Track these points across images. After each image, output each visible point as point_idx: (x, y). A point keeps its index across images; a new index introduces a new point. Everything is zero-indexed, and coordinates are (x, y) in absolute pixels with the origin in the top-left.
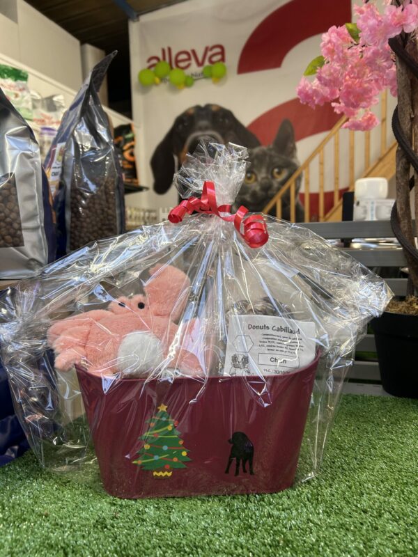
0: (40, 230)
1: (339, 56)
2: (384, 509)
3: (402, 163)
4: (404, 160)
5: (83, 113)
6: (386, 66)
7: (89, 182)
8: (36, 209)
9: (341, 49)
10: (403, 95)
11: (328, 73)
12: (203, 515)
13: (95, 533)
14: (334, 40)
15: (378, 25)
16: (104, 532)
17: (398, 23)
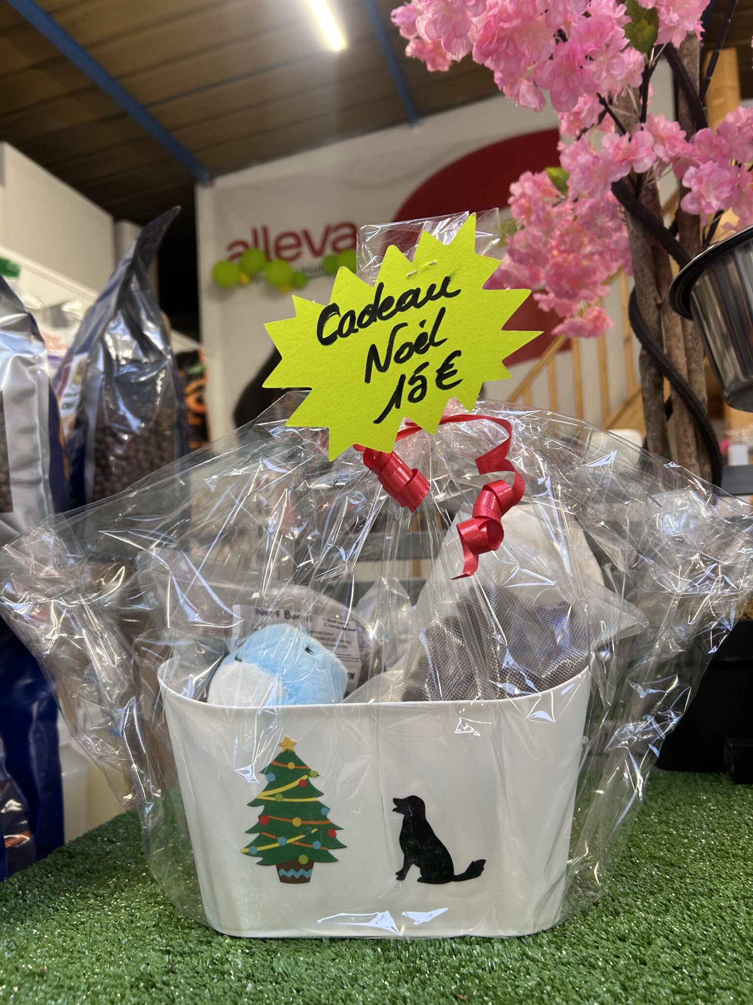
0: (42, 485)
1: (538, 216)
2: (656, 934)
3: (650, 375)
4: (653, 370)
5: (120, 304)
6: (611, 228)
7: (129, 416)
8: (35, 449)
9: (541, 204)
10: (642, 270)
11: (523, 243)
12: (334, 960)
13: (134, 996)
14: (529, 191)
15: (593, 163)
16: (150, 994)
17: (623, 160)
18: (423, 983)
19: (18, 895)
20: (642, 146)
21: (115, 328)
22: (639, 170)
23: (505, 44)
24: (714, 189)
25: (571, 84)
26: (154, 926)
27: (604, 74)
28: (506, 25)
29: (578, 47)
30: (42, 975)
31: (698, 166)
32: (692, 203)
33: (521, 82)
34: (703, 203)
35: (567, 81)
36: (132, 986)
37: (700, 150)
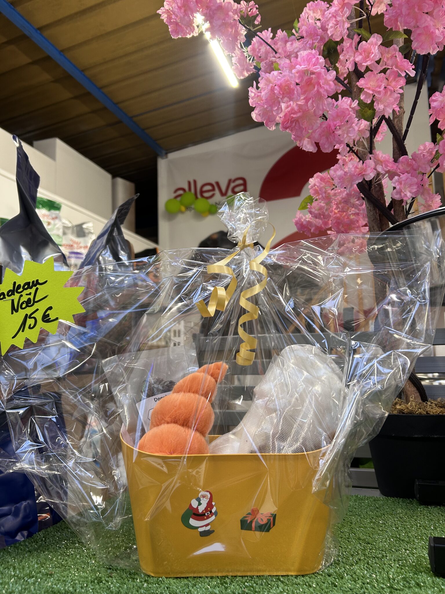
5: (108, 242)
6: (358, 204)
9: (324, 190)
11: (317, 208)
13: (92, 585)
14: (318, 185)
17: (360, 174)
18: (226, 588)
19: (42, 540)
20: (369, 167)
21: (105, 254)
22: (368, 179)
23: (294, 124)
24: (408, 187)
25: (329, 140)
26: (105, 557)
27: (345, 136)
28: (294, 116)
29: (332, 124)
30: (51, 575)
31: (399, 176)
32: (397, 195)
33: (304, 139)
34: (403, 194)
35: (327, 138)
36: (92, 582)
37: (402, 166)
